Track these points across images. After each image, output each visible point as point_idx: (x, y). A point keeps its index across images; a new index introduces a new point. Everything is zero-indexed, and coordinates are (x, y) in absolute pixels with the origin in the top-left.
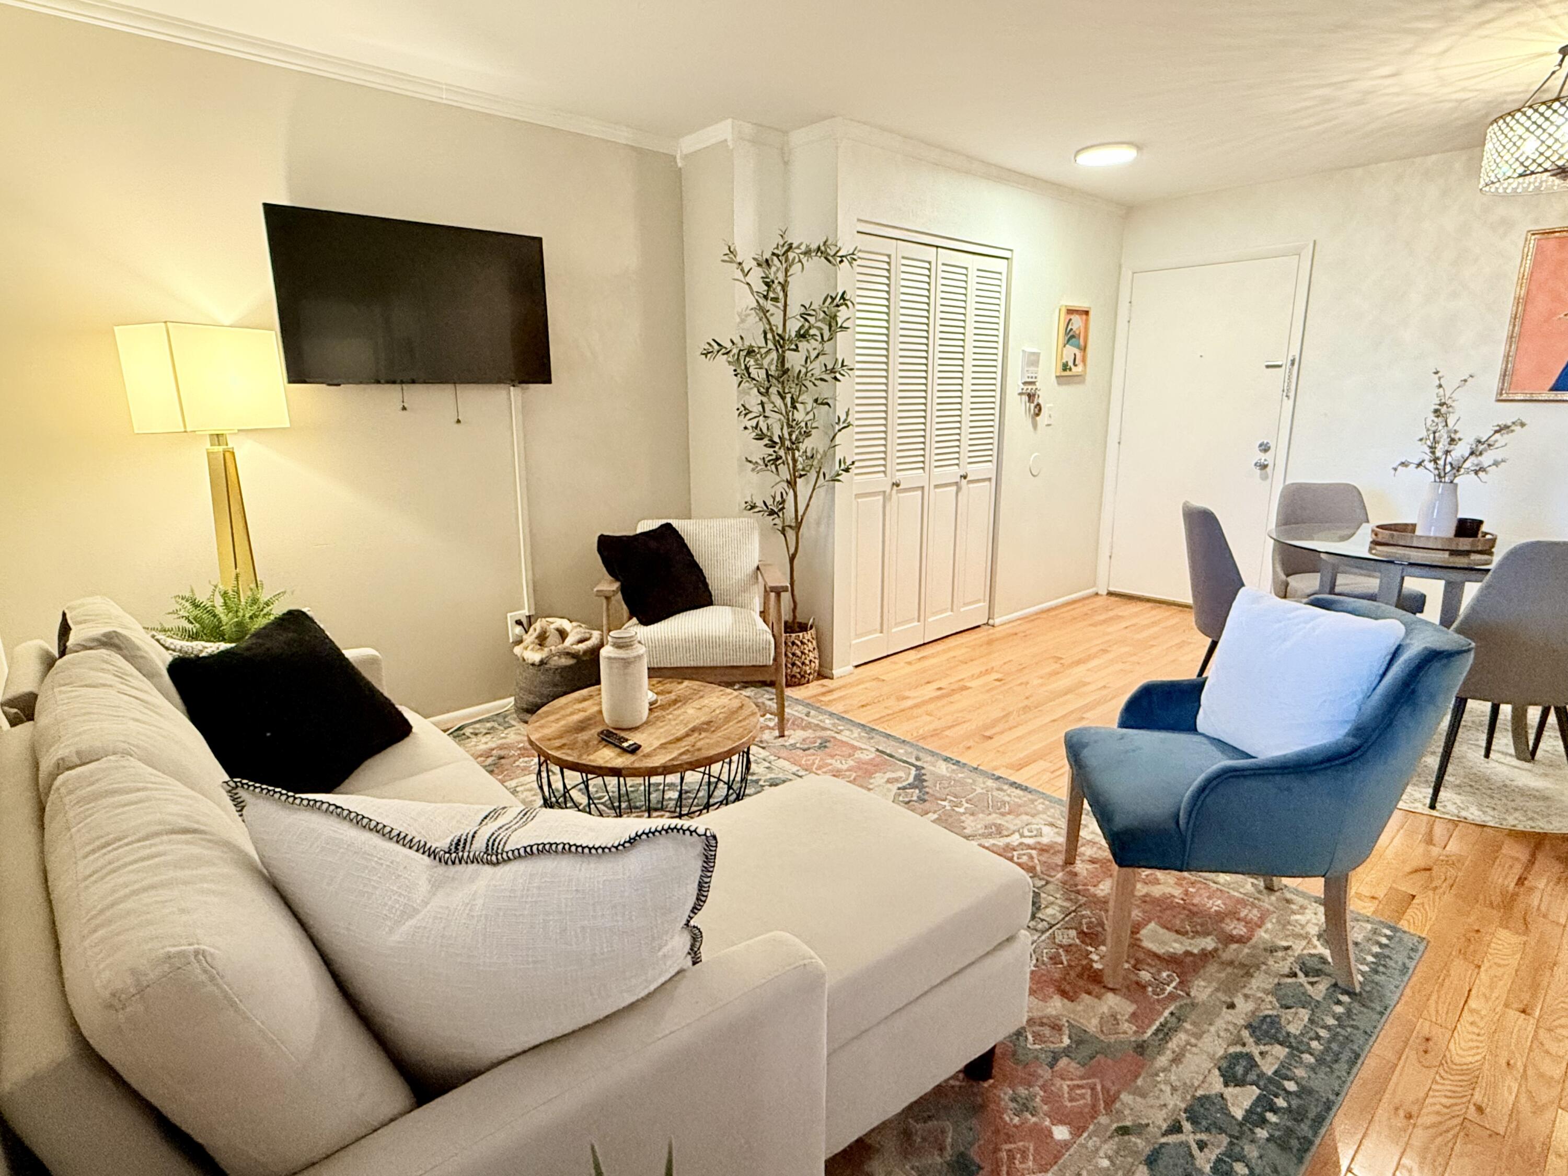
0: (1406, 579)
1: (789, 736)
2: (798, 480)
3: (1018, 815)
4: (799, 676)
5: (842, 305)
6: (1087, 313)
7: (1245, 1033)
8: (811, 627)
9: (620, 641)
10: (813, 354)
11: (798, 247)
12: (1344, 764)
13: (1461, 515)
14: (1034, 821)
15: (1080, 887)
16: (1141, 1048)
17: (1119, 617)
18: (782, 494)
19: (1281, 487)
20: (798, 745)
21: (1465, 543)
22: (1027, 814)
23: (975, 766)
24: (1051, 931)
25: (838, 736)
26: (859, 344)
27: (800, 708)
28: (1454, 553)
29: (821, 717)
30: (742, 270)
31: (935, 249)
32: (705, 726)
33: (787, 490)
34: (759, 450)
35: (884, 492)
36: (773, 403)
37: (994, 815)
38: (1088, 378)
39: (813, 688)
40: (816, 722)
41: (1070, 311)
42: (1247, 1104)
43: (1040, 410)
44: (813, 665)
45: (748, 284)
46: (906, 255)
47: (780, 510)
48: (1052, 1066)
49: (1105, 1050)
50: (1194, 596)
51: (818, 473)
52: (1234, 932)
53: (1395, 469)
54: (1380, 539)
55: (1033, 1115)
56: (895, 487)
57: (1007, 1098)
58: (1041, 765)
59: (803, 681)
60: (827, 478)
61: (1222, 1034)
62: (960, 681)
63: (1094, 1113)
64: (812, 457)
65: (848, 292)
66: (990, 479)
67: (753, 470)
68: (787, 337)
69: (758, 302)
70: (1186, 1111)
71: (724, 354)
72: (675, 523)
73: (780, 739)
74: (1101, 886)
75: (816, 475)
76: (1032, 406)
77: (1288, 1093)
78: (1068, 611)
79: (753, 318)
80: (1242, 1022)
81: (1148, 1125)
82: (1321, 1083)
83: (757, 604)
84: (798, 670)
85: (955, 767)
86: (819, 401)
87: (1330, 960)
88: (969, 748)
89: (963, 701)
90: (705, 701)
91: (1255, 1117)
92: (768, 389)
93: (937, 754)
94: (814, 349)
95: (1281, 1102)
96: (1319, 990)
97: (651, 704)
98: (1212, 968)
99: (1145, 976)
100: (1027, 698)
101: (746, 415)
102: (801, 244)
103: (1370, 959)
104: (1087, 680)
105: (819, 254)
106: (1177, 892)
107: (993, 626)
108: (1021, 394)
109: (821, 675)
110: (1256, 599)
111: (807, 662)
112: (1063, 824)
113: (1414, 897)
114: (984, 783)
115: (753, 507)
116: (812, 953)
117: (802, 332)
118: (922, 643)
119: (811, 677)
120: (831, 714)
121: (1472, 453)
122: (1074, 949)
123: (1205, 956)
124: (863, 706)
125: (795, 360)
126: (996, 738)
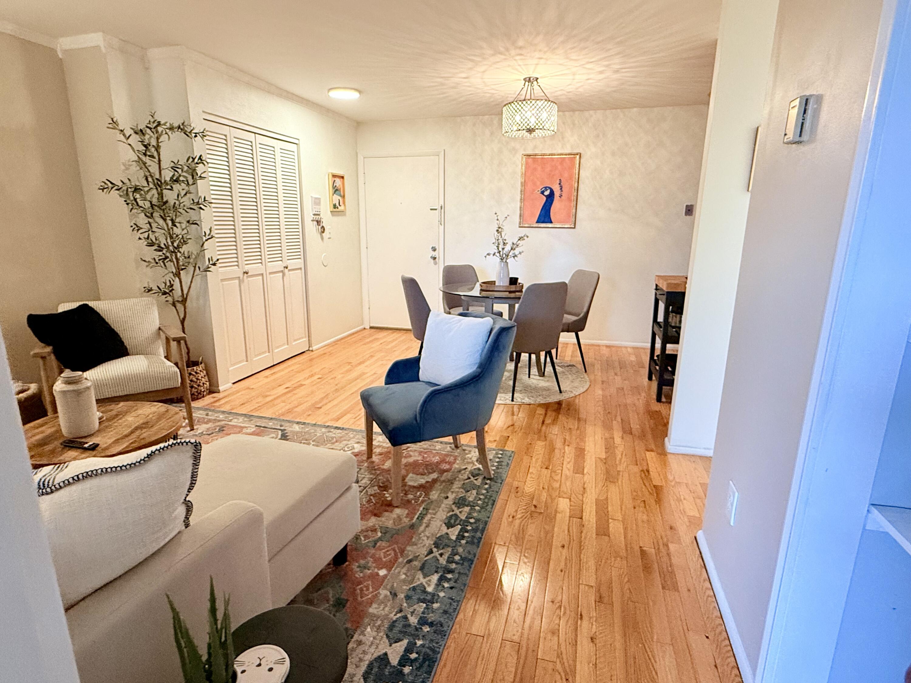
0: (495, 305)
1: (197, 429)
2: (181, 272)
3: (341, 442)
4: (196, 394)
5: (200, 163)
6: (343, 177)
7: (453, 506)
8: (201, 363)
9: (70, 379)
10: (183, 193)
11: (164, 124)
12: (477, 380)
13: (511, 276)
14: (349, 443)
15: (376, 467)
16: (412, 526)
17: (377, 339)
18: (170, 281)
19: (443, 267)
20: (204, 433)
21: (513, 288)
22: (345, 440)
23: (314, 423)
24: (365, 490)
25: (230, 423)
26: (212, 188)
27: (201, 412)
28: (510, 292)
29: (216, 415)
30: (124, 135)
31: (253, 134)
32: (144, 426)
33: (174, 278)
34: (151, 253)
35: (239, 277)
36: (157, 223)
37: (329, 445)
38: (348, 213)
39: (208, 400)
40: (214, 418)
41: (334, 176)
42: (457, 533)
43: (324, 230)
44: (205, 385)
45: (130, 145)
46: (236, 136)
47: (171, 291)
48: (374, 547)
49: (398, 532)
50: (412, 326)
51: (195, 267)
52: (445, 468)
53: (486, 257)
54: (483, 288)
55: (369, 570)
56: (245, 275)
57: (356, 567)
58: (349, 416)
59: (200, 396)
60: (201, 270)
61: (445, 510)
62: (298, 382)
63: (396, 559)
64: (189, 257)
65: (203, 155)
66: (301, 269)
67: (147, 266)
68: (163, 181)
69: (138, 156)
70: (434, 544)
71: (116, 190)
73: (191, 432)
74: (386, 464)
75: (193, 268)
76: (320, 227)
77: (471, 523)
78: (351, 339)
79: (135, 168)
80: (452, 503)
81: (419, 555)
82: (482, 516)
83: (162, 352)
84: (196, 390)
85: (303, 426)
86: (191, 222)
87: (482, 469)
88: (309, 415)
89: (301, 392)
90: (140, 412)
91: (460, 537)
92: (152, 214)
93: (292, 421)
94: (183, 189)
95: (469, 528)
96: (478, 482)
97: (100, 419)
98: (437, 485)
99: (410, 496)
100: (336, 385)
101: (138, 230)
102: (166, 123)
103: (496, 464)
104: (366, 371)
105: (180, 130)
106: (420, 458)
107: (312, 351)
108: (313, 221)
109: (211, 392)
110: (438, 315)
111: (201, 384)
112: (365, 441)
113: (509, 437)
114: (321, 430)
115: (150, 290)
116: (255, 505)
117: (174, 178)
118: (272, 365)
119: (205, 393)
120: (223, 412)
121: (512, 249)
122: (377, 495)
123: (435, 481)
124: (242, 404)
125: (170, 196)
126: (323, 408)
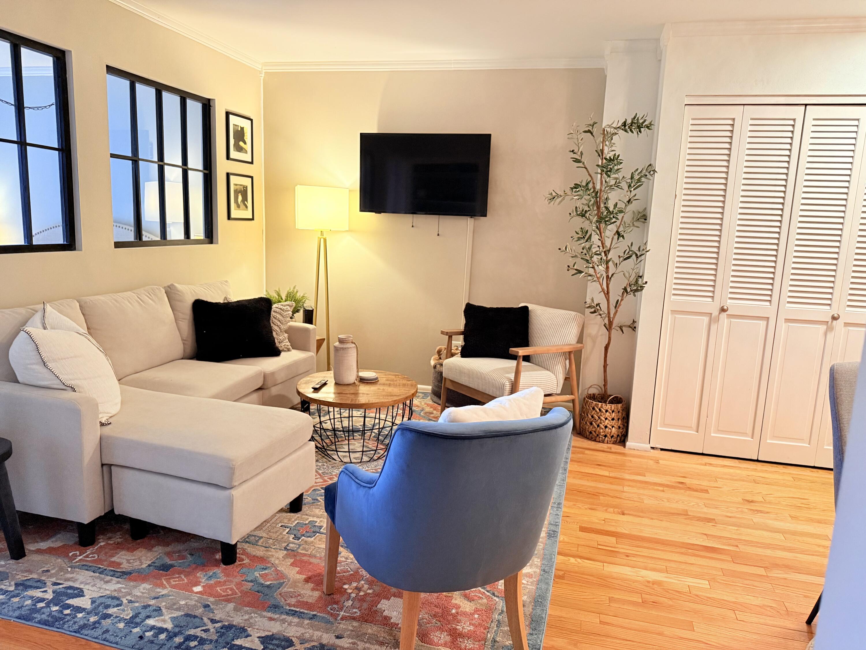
35: (710, 314)
46: (757, 117)
56: (723, 312)
72: (531, 307)
99: (347, 603)
119: (606, 439)
